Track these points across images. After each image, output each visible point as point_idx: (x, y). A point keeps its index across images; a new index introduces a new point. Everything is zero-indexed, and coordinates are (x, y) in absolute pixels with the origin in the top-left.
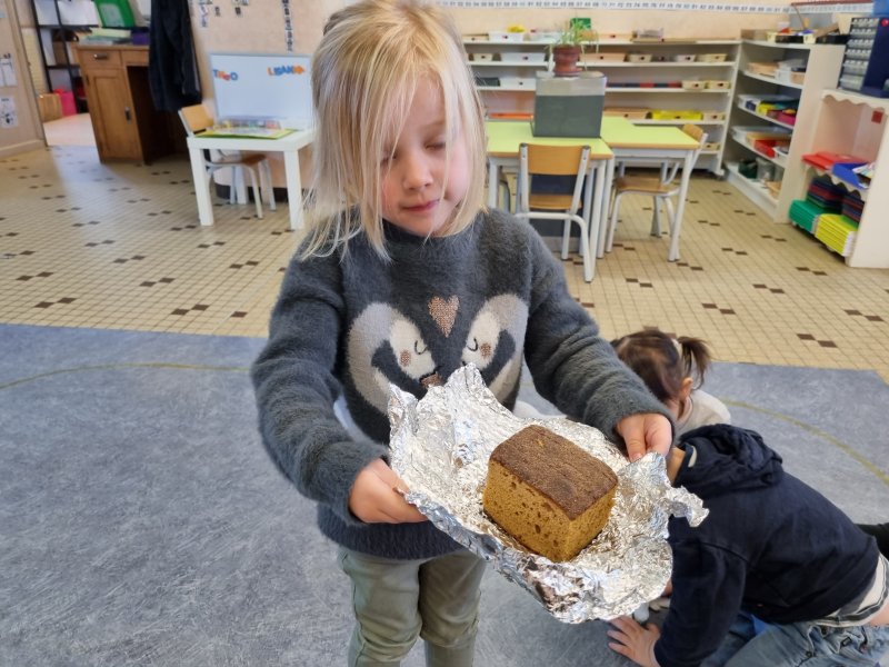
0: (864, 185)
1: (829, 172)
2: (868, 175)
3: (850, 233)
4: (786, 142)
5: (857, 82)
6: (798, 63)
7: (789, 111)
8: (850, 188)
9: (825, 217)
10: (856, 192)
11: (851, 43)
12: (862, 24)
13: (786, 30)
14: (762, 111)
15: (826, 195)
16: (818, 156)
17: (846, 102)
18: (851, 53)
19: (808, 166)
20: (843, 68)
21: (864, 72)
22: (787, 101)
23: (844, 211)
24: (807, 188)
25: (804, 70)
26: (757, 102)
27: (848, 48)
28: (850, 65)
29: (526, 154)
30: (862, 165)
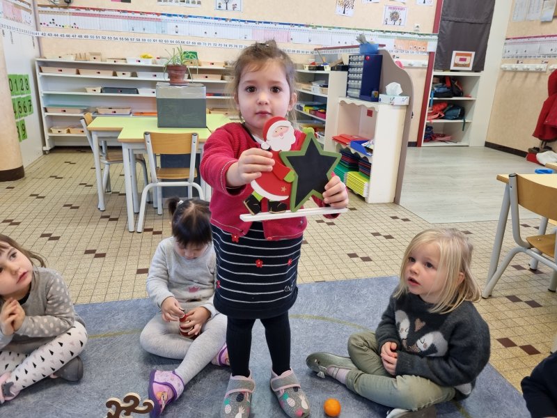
0: (369, 154)
1: (349, 146)
2: (371, 147)
3: (366, 183)
4: (322, 128)
5: (357, 93)
6: (323, 83)
7: (321, 111)
8: (362, 156)
9: (350, 173)
10: (365, 158)
11: (350, 70)
12: (355, 59)
13: (313, 63)
14: (306, 111)
15: (349, 160)
16: (340, 136)
17: (353, 104)
18: (351, 76)
19: (336, 143)
20: (348, 85)
21: (360, 87)
22: (319, 104)
23: (360, 169)
25: (327, 86)
26: (303, 106)
27: (349, 73)
28: (352, 83)
29: (150, 140)
30: (366, 141)
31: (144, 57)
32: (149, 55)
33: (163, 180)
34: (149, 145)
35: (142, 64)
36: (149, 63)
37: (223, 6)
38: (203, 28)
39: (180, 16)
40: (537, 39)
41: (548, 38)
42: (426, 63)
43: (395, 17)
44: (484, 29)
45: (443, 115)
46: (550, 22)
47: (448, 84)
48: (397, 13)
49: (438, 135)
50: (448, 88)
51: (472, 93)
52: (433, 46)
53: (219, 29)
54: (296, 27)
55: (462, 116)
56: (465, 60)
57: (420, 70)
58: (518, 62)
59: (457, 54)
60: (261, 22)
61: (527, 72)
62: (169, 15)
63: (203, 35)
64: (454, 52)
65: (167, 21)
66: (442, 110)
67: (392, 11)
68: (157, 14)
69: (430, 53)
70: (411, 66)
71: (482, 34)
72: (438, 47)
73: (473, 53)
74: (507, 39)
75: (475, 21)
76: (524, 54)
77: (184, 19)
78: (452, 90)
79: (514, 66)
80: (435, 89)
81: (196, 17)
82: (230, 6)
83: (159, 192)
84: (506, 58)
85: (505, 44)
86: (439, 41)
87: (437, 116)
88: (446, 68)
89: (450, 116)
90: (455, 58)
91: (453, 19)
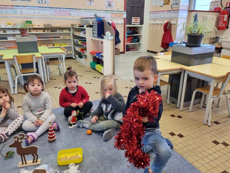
0: (102, 57)
1: (95, 55)
2: (103, 55)
3: (102, 68)
4: (85, 49)
5: (96, 35)
6: (84, 32)
7: (85, 42)
8: (100, 58)
9: (97, 65)
10: (101, 59)
11: (93, 27)
12: (94, 23)
13: (80, 24)
14: (79, 43)
15: (96, 60)
16: (93, 52)
17: (95, 40)
18: (94, 29)
19: (91, 54)
20: (93, 32)
21: (97, 33)
22: (84, 40)
23: (100, 63)
24: (92, 59)
25: (85, 33)
26: (78, 41)
27: (93, 28)
28: (94, 32)
29: (16, 59)
30: (101, 53)
31: (8, 24)
32: (11, 23)
33: (23, 73)
34: (16, 60)
35: (7, 27)
36: (11, 27)
37: (41, 2)
38: (33, 11)
39: (22, 6)
40: (159, 12)
41: (163, 12)
42: (123, 22)
43: (110, 5)
44: (142, 9)
45: (132, 41)
46: (163, 6)
47: (132, 30)
48: (110, 4)
49: (131, 49)
50: (132, 31)
51: (141, 33)
52: (125, 16)
53: (40, 11)
54: (72, 10)
55: (138, 41)
56: (137, 20)
57: (121, 25)
58: (154, 21)
59: (134, 19)
60: (57, 8)
61: (157, 24)
62: (17, 6)
63: (33, 14)
64: (133, 18)
65: (16, 9)
66: (131, 39)
67: (108, 3)
68: (11, 6)
69: (124, 19)
70: (118, 24)
71: (142, 11)
72: (127, 16)
73: (139, 18)
74: (150, 12)
75: (139, 6)
76: (156, 18)
77: (24, 7)
78: (134, 32)
79: (153, 22)
80: (128, 32)
81: (29, 7)
82: (43, 2)
83: (22, 78)
84: (151, 19)
85: (150, 14)
86: (127, 14)
87: (129, 42)
88: (131, 24)
89: (134, 41)
90: (133, 20)
91: (131, 5)
